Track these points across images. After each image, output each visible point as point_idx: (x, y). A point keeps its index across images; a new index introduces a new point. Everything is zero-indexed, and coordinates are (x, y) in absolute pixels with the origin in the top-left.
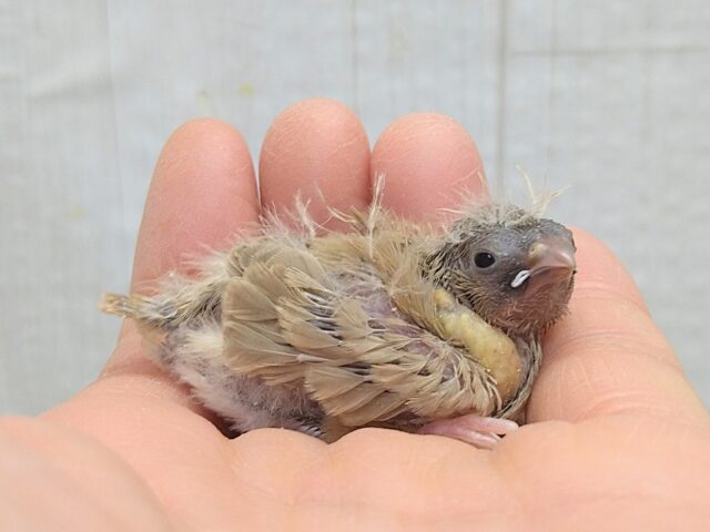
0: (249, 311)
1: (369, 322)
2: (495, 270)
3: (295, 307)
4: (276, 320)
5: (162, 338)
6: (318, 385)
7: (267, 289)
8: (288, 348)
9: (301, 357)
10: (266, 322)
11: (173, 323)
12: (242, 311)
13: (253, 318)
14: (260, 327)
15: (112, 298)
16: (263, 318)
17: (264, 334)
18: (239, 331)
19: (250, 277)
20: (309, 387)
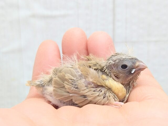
0: (58, 85)
1: (85, 86)
2: (127, 69)
3: (68, 84)
4: (64, 87)
5: (41, 89)
6: (76, 100)
7: (62, 80)
8: (68, 93)
9: (71, 95)
10: (62, 87)
11: (43, 85)
12: (57, 85)
13: (59, 87)
14: (61, 89)
15: (29, 82)
16: (61, 86)
17: (62, 90)
18: (56, 90)
19: (58, 77)
20: (74, 101)
